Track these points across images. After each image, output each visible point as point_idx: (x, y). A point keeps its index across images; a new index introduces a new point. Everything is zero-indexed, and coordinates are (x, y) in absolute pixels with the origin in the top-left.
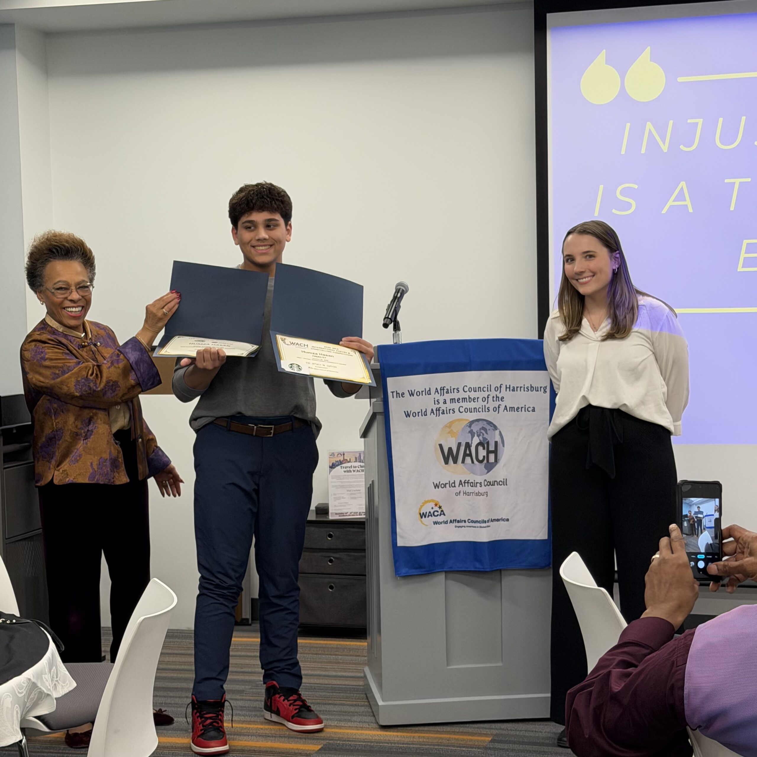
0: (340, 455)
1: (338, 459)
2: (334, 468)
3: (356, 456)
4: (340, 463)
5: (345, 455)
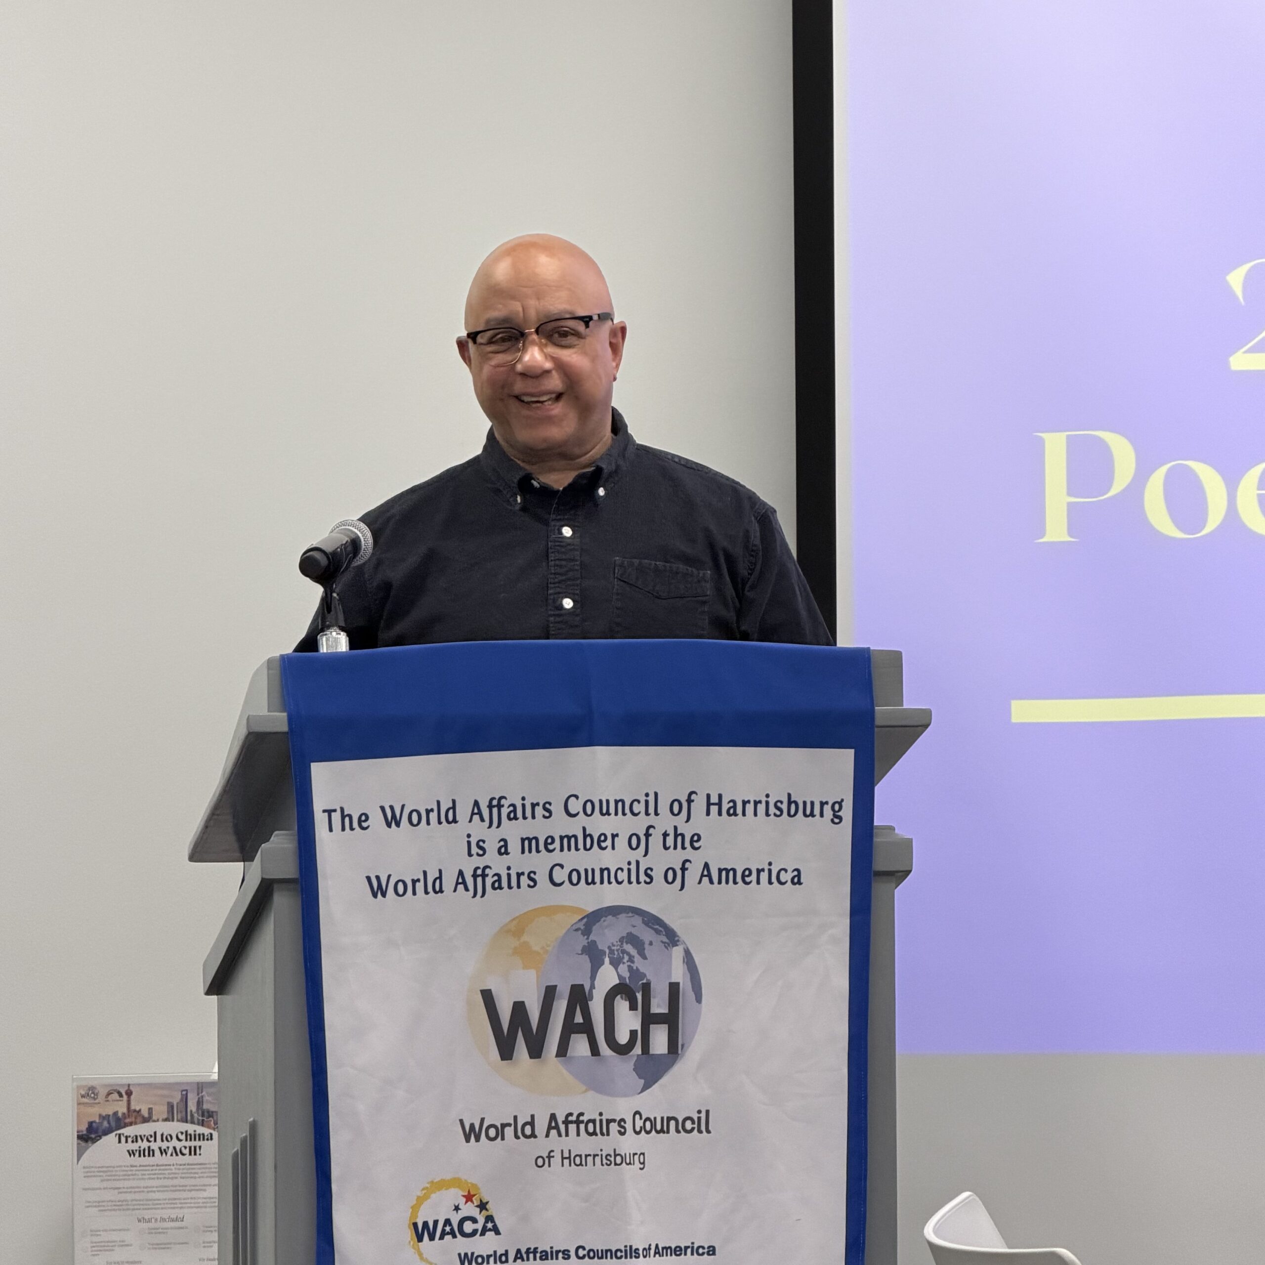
0: (115, 1096)
1: (109, 1110)
2: (94, 1141)
3: (170, 1100)
4: (117, 1123)
5: (132, 1097)
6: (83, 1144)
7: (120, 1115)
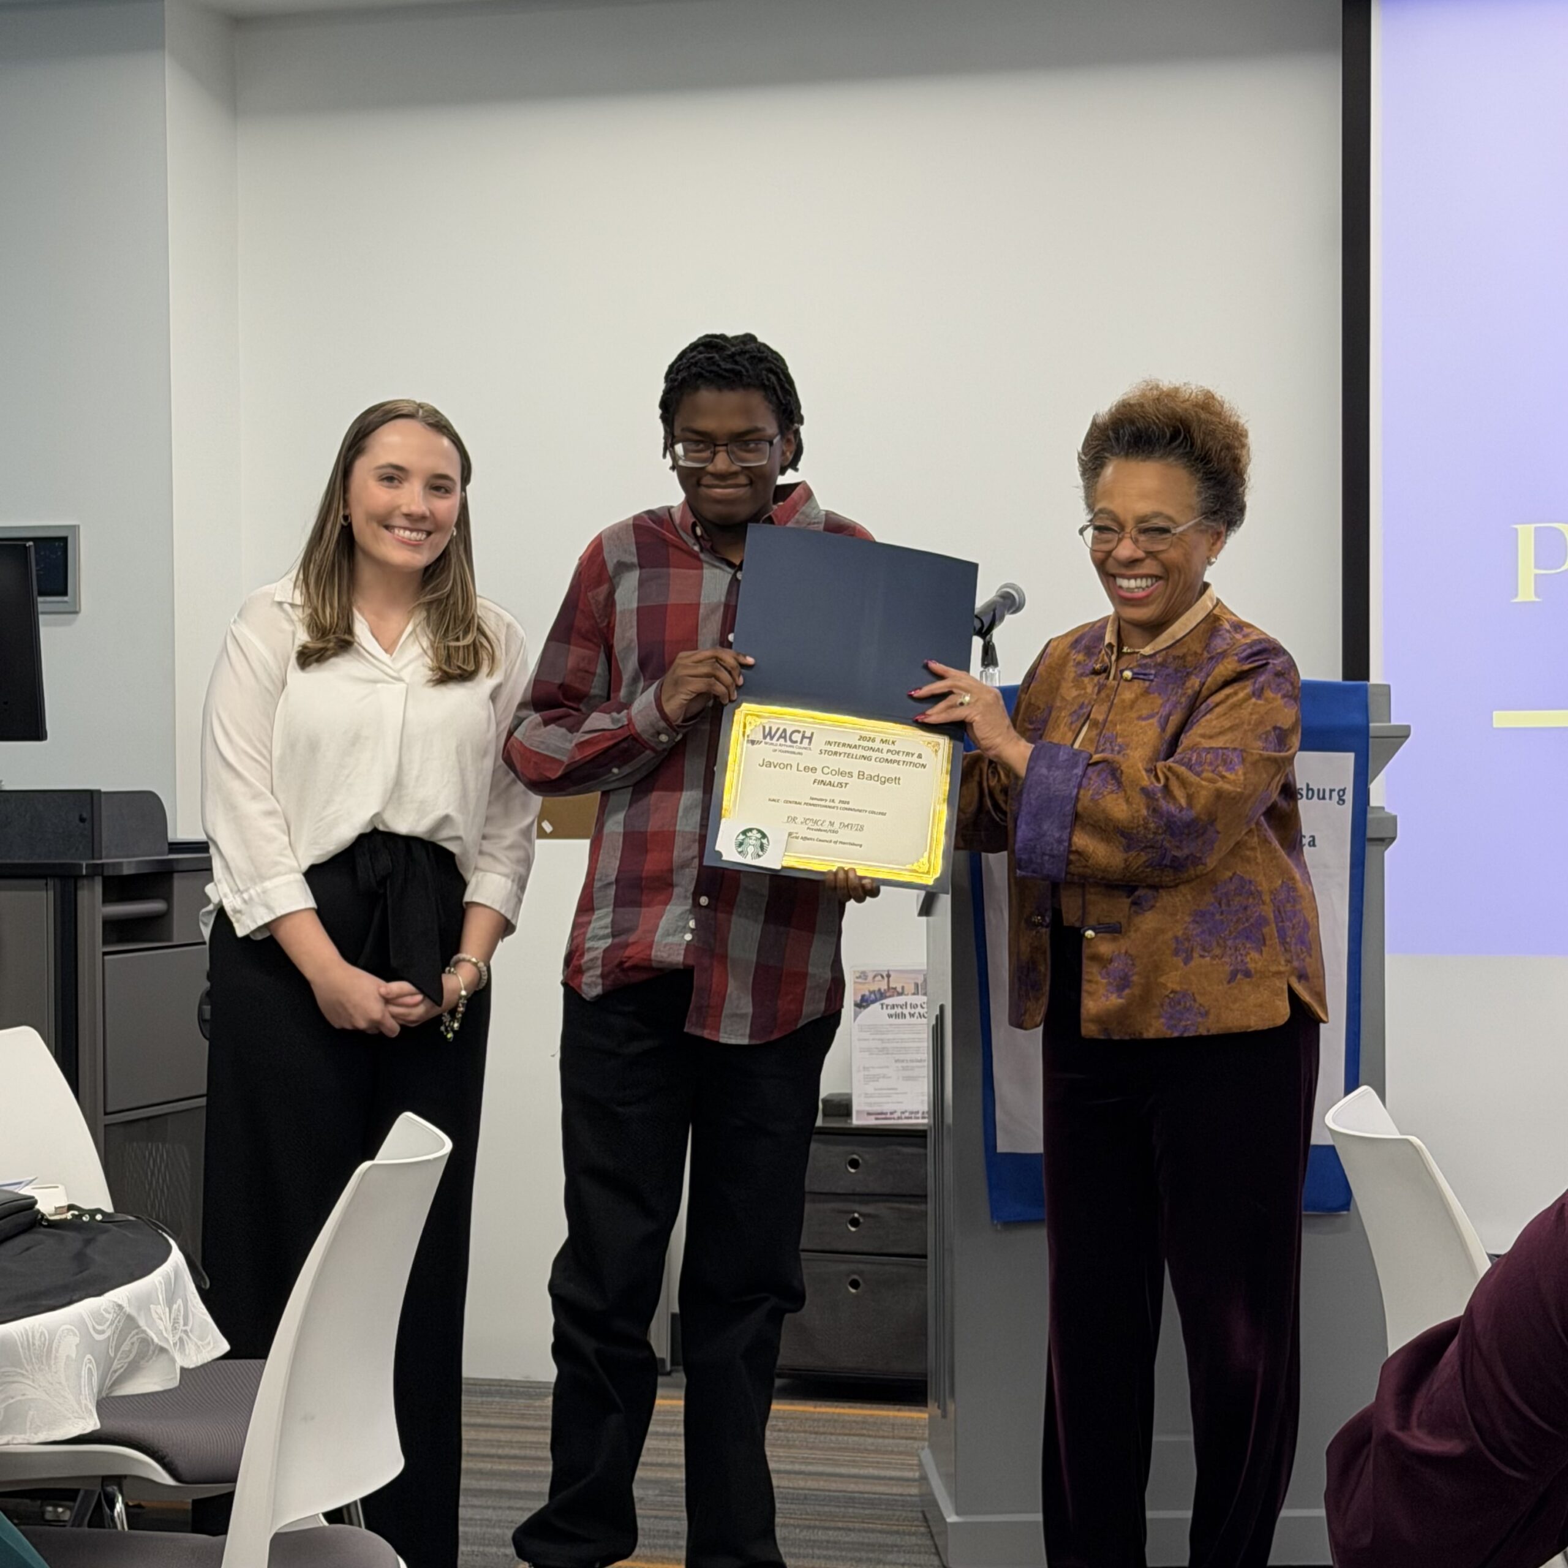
0: (879, 978)
1: (875, 987)
2: (865, 1007)
3: (916, 981)
4: (881, 995)
5: (891, 979)
6: (857, 1009)
7: (882, 990)
